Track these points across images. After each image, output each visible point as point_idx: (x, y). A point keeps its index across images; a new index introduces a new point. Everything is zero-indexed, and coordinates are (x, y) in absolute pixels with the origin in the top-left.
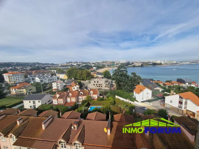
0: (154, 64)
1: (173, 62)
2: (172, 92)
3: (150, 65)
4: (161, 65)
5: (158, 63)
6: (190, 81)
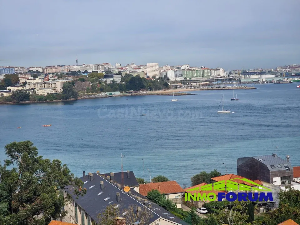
0: (134, 84)
5: (151, 77)
6: (286, 165)
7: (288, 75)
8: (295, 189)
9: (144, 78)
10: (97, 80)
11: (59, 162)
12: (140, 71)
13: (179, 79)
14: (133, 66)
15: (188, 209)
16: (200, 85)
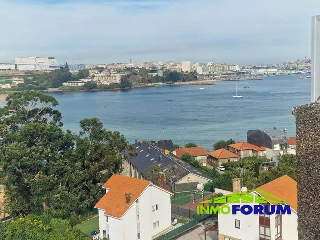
0: (173, 77)
1: (232, 68)
2: (236, 184)
3: (157, 79)
4: (196, 78)
5: (185, 72)
6: (284, 136)
7: (287, 69)
8: (291, 154)
9: (179, 73)
10: (146, 75)
11: (119, 133)
12: (177, 67)
13: (205, 73)
14: (172, 64)
15: (211, 168)
16: (220, 78)
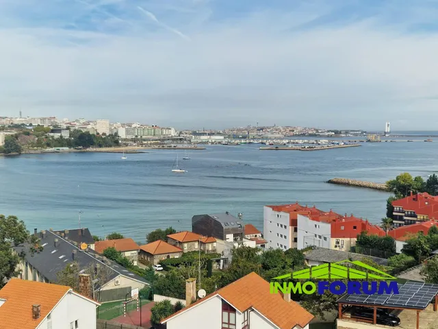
0: (83, 140)
1: (165, 132)
2: (191, 285)
3: (61, 142)
4: (116, 143)
5: (101, 134)
6: (238, 223)
7: (236, 137)
8: (247, 246)
9: (94, 135)
10: (43, 135)
12: (89, 127)
13: (129, 137)
14: (82, 121)
15: (144, 267)
16: (151, 144)
